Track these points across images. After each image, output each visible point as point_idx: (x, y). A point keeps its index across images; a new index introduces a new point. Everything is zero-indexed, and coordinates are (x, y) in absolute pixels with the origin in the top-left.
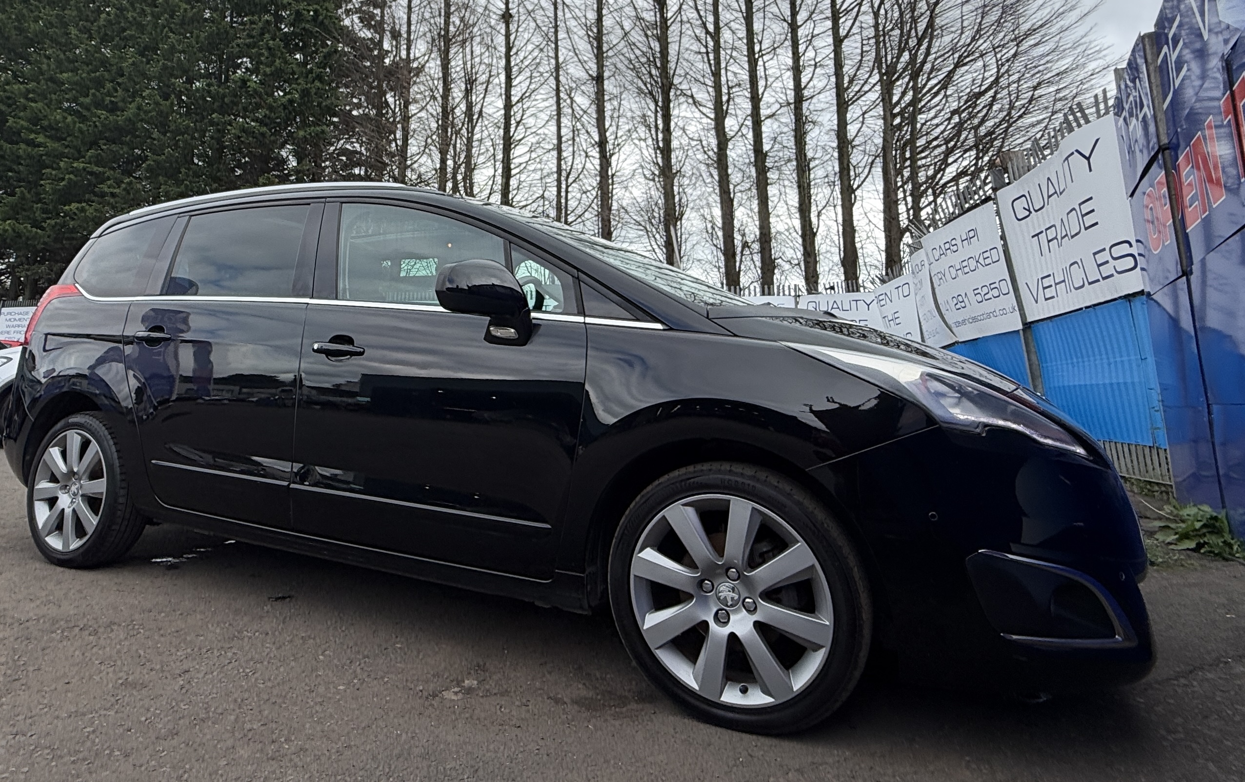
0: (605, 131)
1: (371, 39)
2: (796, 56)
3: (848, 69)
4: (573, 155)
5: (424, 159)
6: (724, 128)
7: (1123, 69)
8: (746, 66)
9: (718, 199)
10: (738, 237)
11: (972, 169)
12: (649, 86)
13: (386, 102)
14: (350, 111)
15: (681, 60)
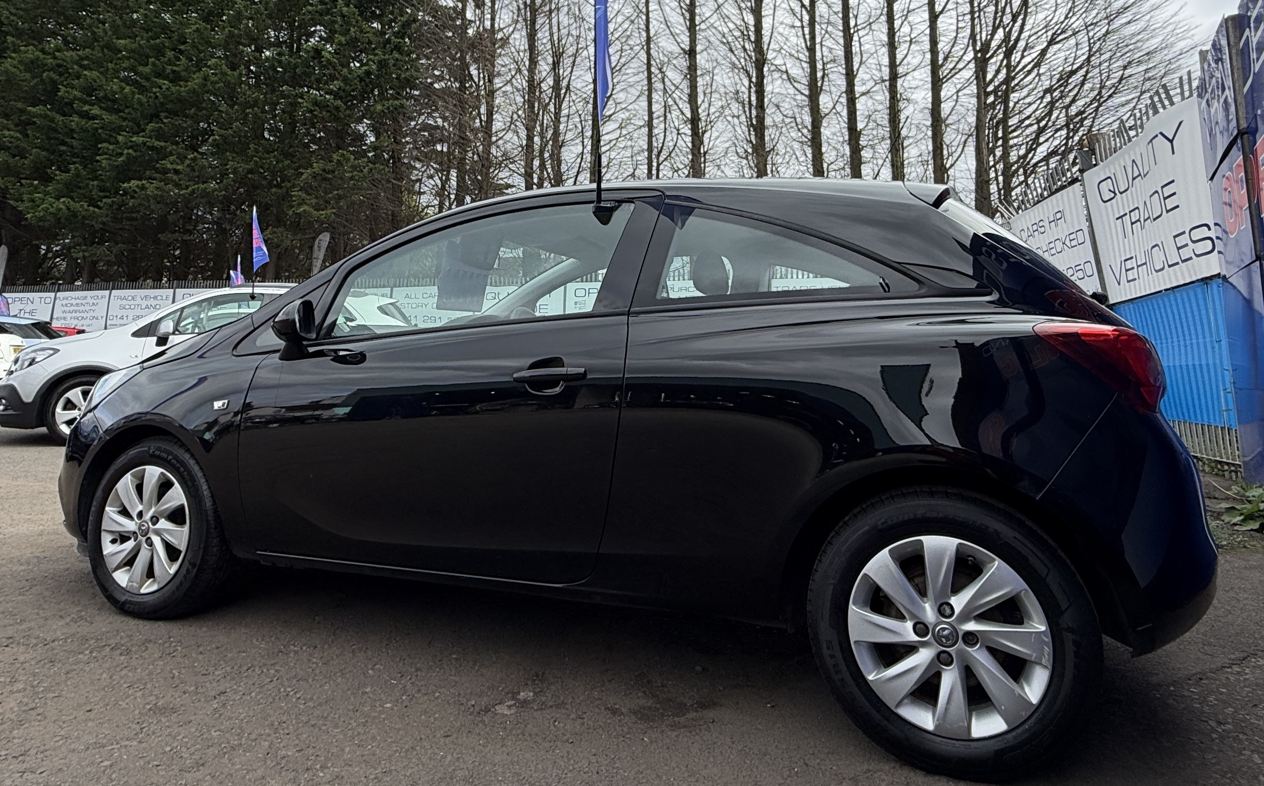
0: (697, 108)
1: (455, 9)
2: (891, 33)
3: (943, 46)
4: (665, 132)
5: (510, 135)
6: (818, 105)
7: (1207, 51)
8: (842, 41)
11: (1063, 148)
12: (742, 60)
13: (471, 76)
14: (432, 84)
15: (775, 34)
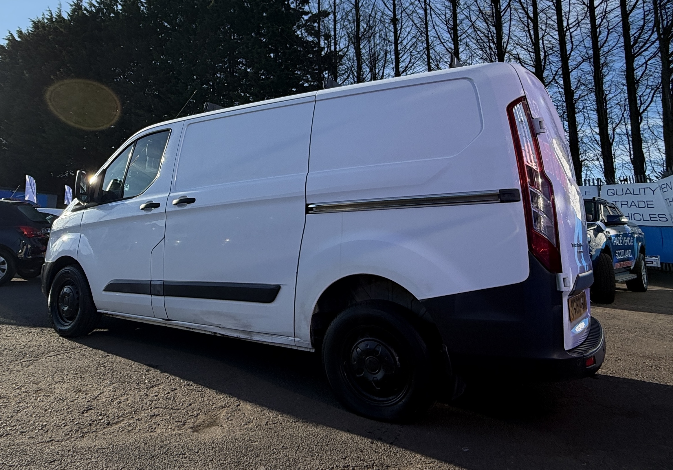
1: (312, 41)
2: (594, 27)
3: (634, 32)
8: (557, 37)
15: (511, 36)
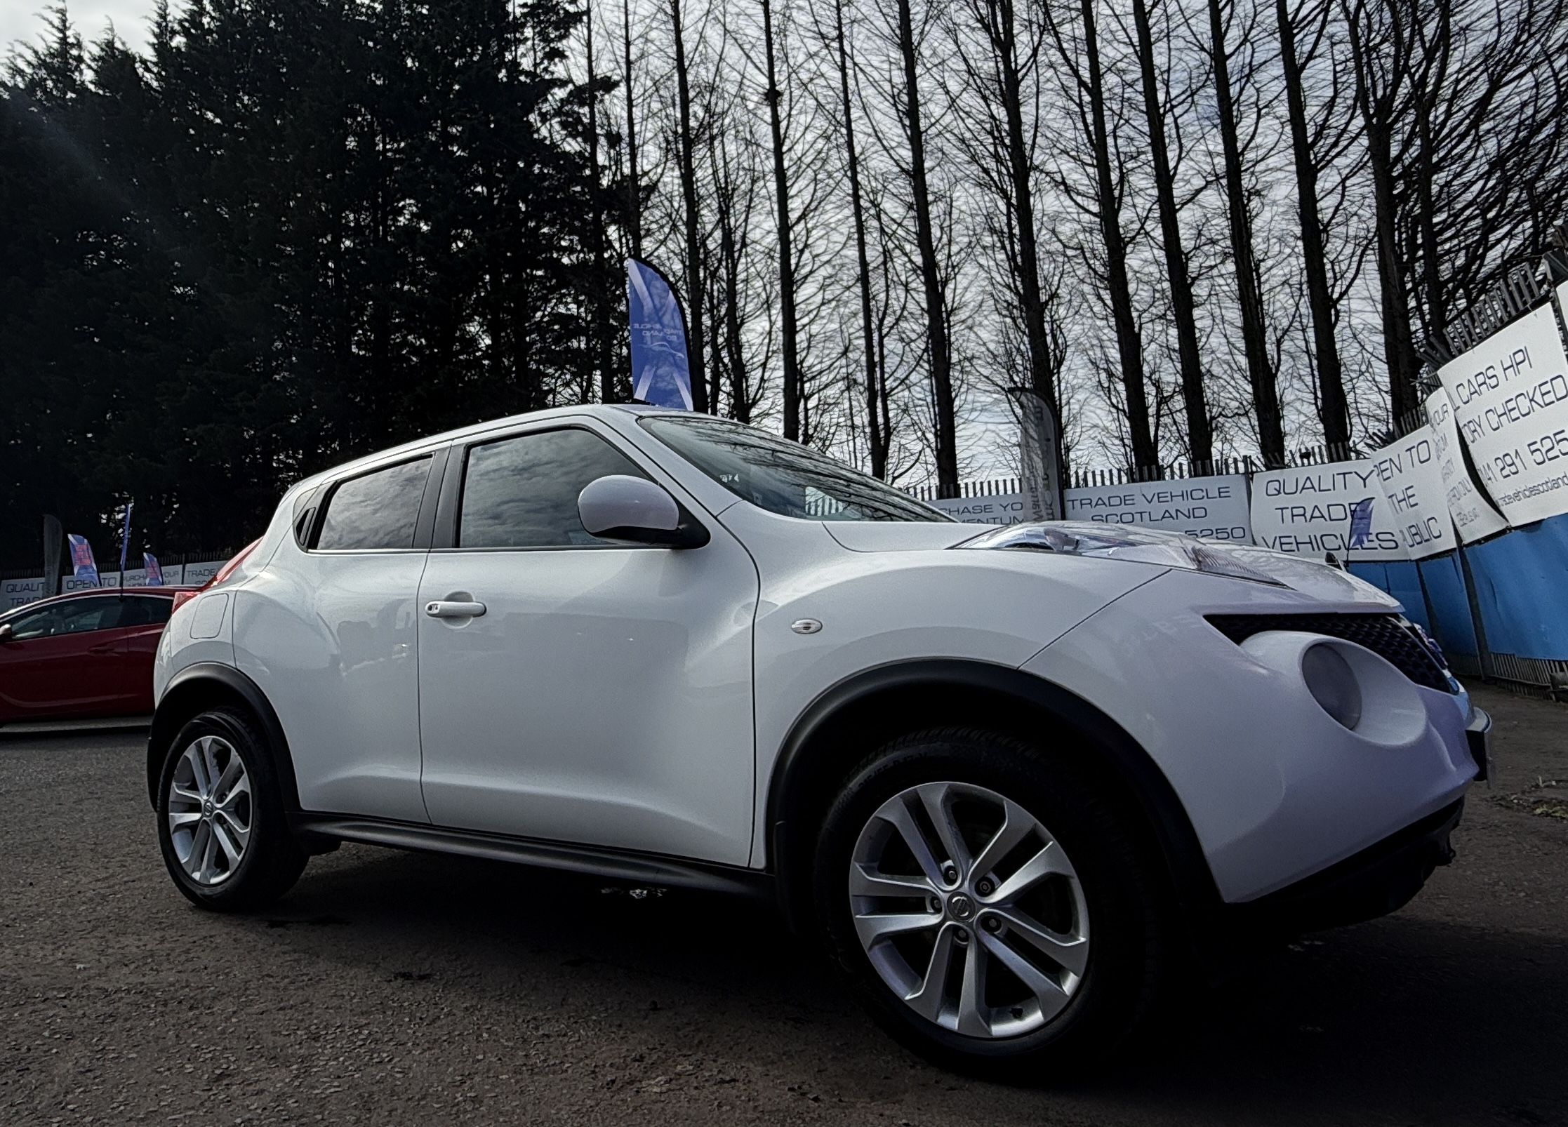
0: (932, 250)
1: (580, 154)
2: (1225, 104)
3: (1312, 111)
4: (887, 291)
6: (1117, 226)
8: (1146, 129)
9: (1114, 336)
10: (1149, 389)
12: (994, 175)
13: (609, 243)
14: (559, 258)
15: (1042, 127)
